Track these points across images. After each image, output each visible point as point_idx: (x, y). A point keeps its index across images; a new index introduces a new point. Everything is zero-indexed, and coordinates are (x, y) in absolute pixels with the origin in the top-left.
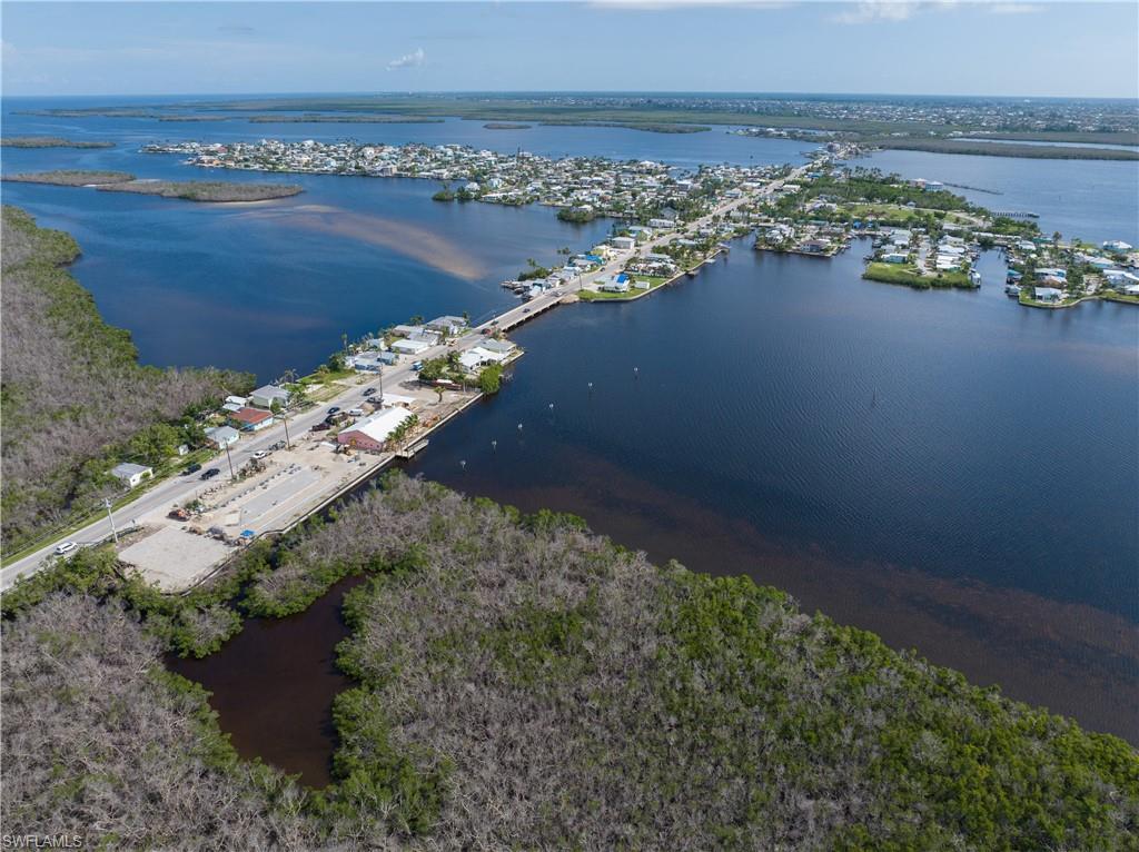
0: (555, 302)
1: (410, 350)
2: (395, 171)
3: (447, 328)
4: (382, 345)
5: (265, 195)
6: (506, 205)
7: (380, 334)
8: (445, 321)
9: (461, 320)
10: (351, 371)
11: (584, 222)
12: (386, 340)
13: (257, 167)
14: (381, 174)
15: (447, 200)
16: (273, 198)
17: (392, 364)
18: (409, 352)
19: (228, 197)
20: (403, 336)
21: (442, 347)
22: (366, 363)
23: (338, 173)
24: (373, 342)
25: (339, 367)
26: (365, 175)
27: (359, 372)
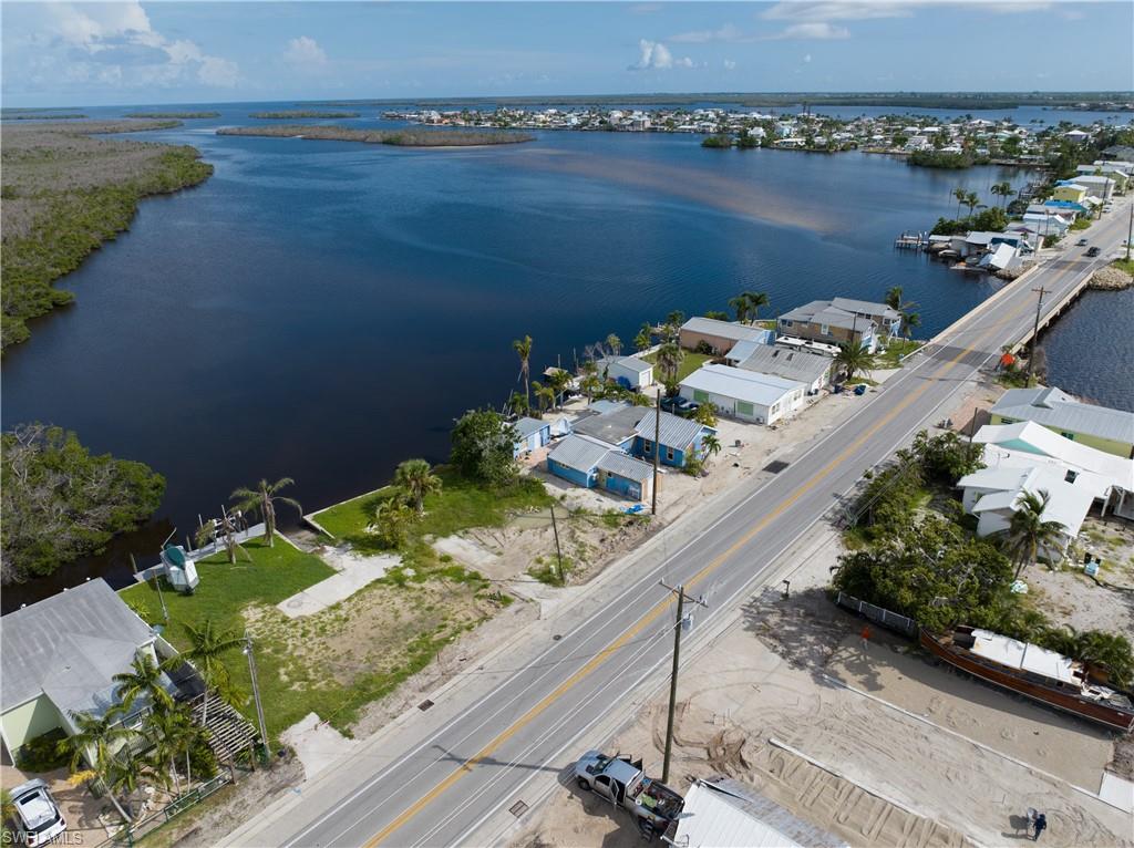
0: (1084, 283)
1: (746, 407)
2: (648, 125)
3: (853, 334)
4: (647, 381)
5: (484, 140)
6: (808, 152)
7: (640, 338)
8: (835, 313)
9: (889, 313)
10: (529, 489)
11: (959, 168)
12: (665, 362)
13: (488, 124)
14: (630, 128)
15: (722, 147)
16: (493, 144)
17: (691, 469)
18: (744, 413)
19: (439, 141)
20: (712, 351)
21: (847, 402)
22: (592, 455)
23: (576, 127)
24: (619, 365)
25: (487, 468)
26: (611, 129)
27: (563, 498)
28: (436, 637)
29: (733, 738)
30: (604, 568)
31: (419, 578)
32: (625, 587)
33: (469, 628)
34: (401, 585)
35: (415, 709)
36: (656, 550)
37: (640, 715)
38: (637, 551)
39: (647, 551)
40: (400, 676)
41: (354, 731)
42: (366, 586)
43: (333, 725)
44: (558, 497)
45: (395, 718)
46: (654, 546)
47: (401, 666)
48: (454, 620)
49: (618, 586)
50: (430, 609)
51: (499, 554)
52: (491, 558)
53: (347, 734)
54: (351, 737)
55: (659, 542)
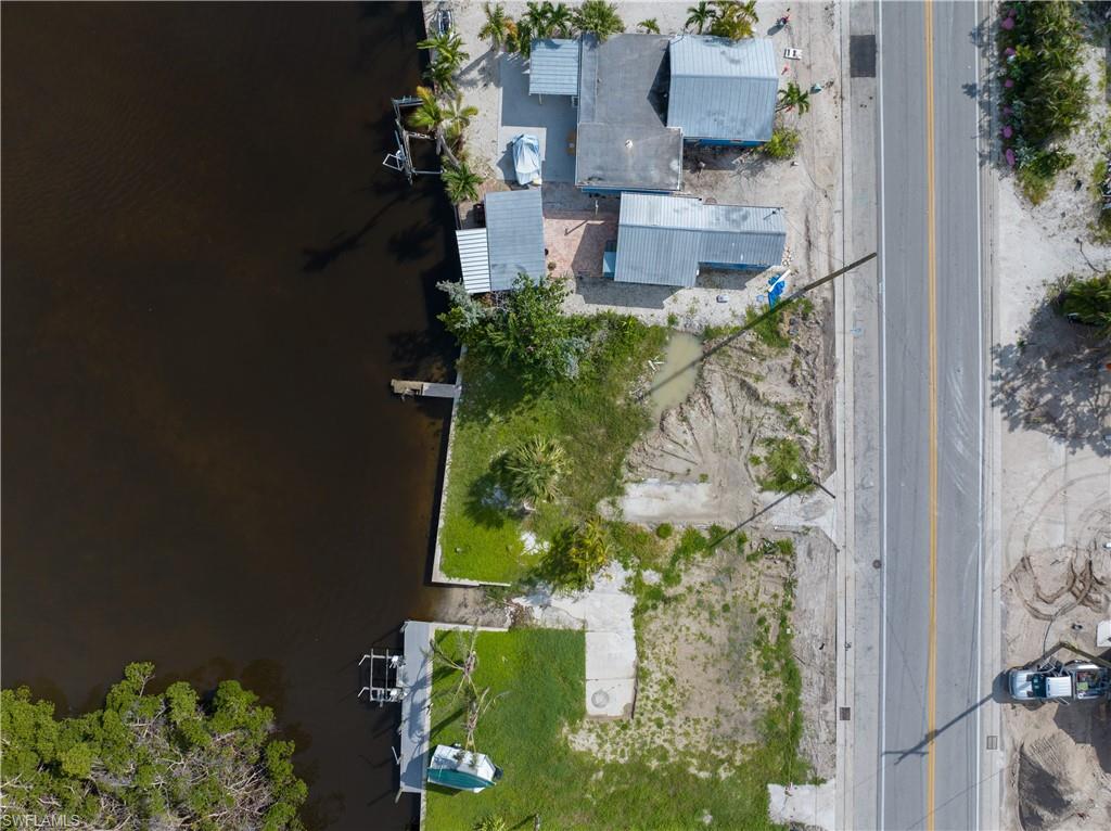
27: (672, 320)
28: (772, 639)
29: (1080, 565)
30: (830, 428)
31: (670, 577)
32: (876, 443)
33: (789, 607)
34: (666, 601)
35: (841, 724)
36: (857, 358)
37: (1005, 597)
38: (839, 371)
39: (850, 364)
40: (792, 701)
41: (820, 775)
42: (636, 626)
43: (797, 782)
44: (664, 323)
45: (834, 741)
46: (849, 352)
47: (778, 690)
48: (762, 606)
49: (869, 448)
50: (726, 608)
51: (704, 478)
52: (702, 492)
53: (817, 782)
54: (824, 781)
55: (850, 339)
